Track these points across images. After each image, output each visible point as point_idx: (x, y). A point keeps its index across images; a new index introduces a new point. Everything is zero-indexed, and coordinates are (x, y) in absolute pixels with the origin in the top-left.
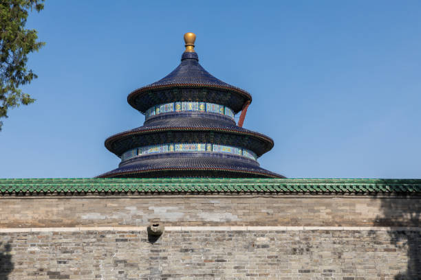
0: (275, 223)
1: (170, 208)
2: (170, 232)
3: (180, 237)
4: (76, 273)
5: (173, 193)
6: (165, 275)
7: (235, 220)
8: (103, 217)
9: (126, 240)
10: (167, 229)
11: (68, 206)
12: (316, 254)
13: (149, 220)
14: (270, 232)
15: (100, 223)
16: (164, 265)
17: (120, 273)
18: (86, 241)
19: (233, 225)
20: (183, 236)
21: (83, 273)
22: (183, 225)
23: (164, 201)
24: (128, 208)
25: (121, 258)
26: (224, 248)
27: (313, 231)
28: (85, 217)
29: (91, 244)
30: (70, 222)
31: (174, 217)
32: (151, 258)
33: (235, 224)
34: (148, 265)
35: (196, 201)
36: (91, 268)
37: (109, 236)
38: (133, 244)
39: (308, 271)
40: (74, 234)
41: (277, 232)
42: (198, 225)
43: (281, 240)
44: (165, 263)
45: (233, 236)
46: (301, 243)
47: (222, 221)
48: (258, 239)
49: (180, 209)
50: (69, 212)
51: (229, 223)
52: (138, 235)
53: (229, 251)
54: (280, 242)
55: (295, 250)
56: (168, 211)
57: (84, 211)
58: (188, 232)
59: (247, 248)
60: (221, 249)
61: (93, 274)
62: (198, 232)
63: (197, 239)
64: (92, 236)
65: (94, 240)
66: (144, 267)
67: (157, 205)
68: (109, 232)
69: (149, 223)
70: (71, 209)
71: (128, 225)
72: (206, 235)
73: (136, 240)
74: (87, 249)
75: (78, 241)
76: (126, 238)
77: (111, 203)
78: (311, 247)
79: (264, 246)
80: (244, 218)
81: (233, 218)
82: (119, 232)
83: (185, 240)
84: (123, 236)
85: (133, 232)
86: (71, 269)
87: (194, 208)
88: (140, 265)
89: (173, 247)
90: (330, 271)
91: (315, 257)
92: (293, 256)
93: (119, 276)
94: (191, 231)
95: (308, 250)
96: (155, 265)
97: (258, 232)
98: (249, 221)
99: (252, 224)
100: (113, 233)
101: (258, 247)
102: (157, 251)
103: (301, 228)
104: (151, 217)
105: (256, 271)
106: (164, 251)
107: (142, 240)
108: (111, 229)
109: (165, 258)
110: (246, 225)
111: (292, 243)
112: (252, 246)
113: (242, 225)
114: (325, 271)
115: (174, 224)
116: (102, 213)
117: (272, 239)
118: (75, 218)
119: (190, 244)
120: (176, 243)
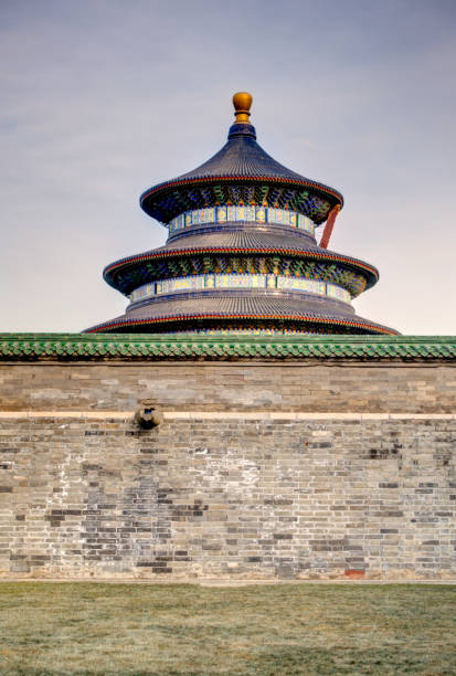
0: (342, 407)
1: (174, 382)
2: (171, 421)
3: (188, 430)
4: (22, 484)
5: (177, 358)
6: (164, 490)
7: (276, 402)
8: (65, 396)
9: (102, 433)
10: (168, 415)
11: (9, 377)
12: (409, 459)
13: (139, 402)
14: (335, 422)
15: (61, 406)
16: (162, 473)
17: (92, 485)
18: (38, 433)
19: (274, 410)
20: (192, 427)
21: (34, 485)
22: (194, 410)
23: (163, 371)
24: (105, 382)
25: (93, 461)
26: (259, 448)
27: (405, 421)
28: (37, 395)
29: (46, 439)
30: (12, 402)
31: (181, 396)
32: (142, 462)
33: (278, 409)
34: (136, 474)
35: (215, 371)
36: (46, 476)
37: (74, 426)
38: (112, 440)
39: (395, 486)
40: (19, 421)
41: (346, 422)
42: (218, 410)
43: (351, 434)
44: (164, 470)
45: (274, 428)
46: (384, 440)
47: (257, 404)
48: (314, 433)
49: (189, 383)
50: (11, 387)
51: (268, 406)
52: (121, 425)
53: (267, 452)
54: (350, 439)
55: (373, 451)
56: (169, 387)
57: (36, 387)
58: (201, 421)
59: (296, 447)
60: (255, 449)
61: (50, 486)
62: (217, 421)
63: (214, 434)
64: (47, 426)
65: (50, 432)
66: (131, 477)
67: (151, 378)
68: (75, 420)
69: (139, 406)
70: (13, 382)
71: (105, 408)
72: (230, 427)
73: (118, 434)
74: (40, 446)
75: (25, 434)
76: (101, 429)
77: (78, 373)
78: (401, 447)
79: (324, 445)
80: (293, 400)
81: (275, 399)
82: (90, 420)
83: (195, 433)
84: (97, 426)
85: (112, 421)
86: (15, 477)
87: (212, 382)
88: (123, 473)
89: (176, 445)
90: (430, 485)
91: (406, 464)
92: (371, 461)
93: (91, 489)
94: (206, 421)
95: (395, 452)
96: (147, 473)
97: (314, 422)
98: (300, 404)
99: (304, 409)
100: (81, 421)
101: (315, 447)
102: (151, 452)
103: (385, 416)
104: (143, 396)
105: (311, 485)
106: (162, 451)
107: (127, 433)
108: (77, 415)
109: (165, 463)
110: (296, 411)
111: (370, 441)
112: (304, 444)
113: (289, 411)
114: (421, 485)
115: (180, 408)
116: (64, 389)
117: (338, 434)
118: (21, 397)
119: (204, 440)
120: (181, 439)
